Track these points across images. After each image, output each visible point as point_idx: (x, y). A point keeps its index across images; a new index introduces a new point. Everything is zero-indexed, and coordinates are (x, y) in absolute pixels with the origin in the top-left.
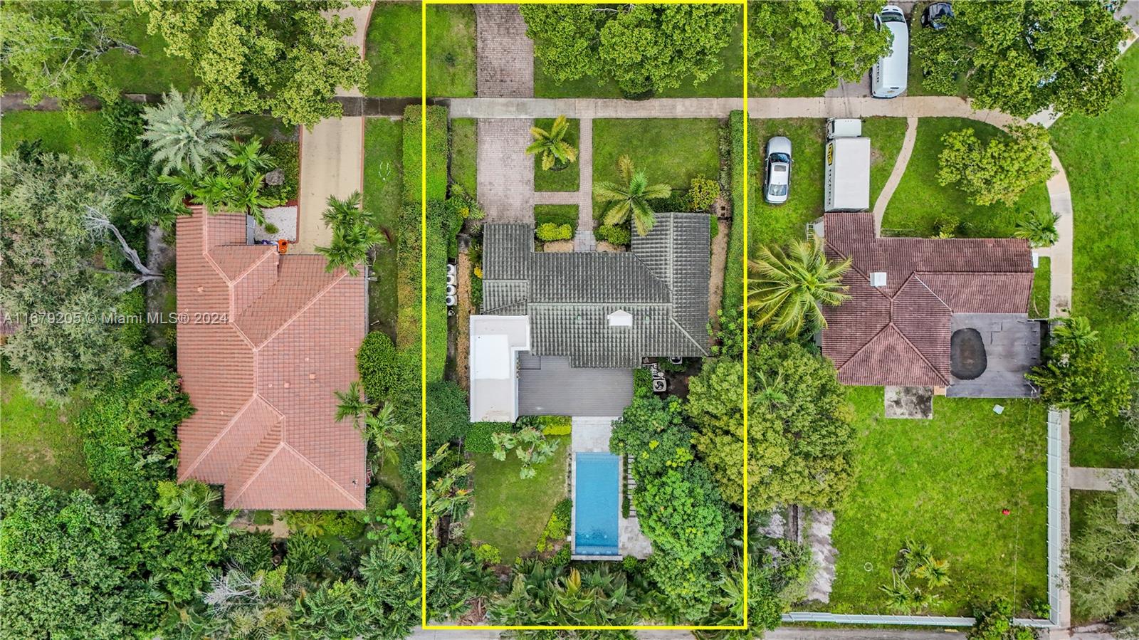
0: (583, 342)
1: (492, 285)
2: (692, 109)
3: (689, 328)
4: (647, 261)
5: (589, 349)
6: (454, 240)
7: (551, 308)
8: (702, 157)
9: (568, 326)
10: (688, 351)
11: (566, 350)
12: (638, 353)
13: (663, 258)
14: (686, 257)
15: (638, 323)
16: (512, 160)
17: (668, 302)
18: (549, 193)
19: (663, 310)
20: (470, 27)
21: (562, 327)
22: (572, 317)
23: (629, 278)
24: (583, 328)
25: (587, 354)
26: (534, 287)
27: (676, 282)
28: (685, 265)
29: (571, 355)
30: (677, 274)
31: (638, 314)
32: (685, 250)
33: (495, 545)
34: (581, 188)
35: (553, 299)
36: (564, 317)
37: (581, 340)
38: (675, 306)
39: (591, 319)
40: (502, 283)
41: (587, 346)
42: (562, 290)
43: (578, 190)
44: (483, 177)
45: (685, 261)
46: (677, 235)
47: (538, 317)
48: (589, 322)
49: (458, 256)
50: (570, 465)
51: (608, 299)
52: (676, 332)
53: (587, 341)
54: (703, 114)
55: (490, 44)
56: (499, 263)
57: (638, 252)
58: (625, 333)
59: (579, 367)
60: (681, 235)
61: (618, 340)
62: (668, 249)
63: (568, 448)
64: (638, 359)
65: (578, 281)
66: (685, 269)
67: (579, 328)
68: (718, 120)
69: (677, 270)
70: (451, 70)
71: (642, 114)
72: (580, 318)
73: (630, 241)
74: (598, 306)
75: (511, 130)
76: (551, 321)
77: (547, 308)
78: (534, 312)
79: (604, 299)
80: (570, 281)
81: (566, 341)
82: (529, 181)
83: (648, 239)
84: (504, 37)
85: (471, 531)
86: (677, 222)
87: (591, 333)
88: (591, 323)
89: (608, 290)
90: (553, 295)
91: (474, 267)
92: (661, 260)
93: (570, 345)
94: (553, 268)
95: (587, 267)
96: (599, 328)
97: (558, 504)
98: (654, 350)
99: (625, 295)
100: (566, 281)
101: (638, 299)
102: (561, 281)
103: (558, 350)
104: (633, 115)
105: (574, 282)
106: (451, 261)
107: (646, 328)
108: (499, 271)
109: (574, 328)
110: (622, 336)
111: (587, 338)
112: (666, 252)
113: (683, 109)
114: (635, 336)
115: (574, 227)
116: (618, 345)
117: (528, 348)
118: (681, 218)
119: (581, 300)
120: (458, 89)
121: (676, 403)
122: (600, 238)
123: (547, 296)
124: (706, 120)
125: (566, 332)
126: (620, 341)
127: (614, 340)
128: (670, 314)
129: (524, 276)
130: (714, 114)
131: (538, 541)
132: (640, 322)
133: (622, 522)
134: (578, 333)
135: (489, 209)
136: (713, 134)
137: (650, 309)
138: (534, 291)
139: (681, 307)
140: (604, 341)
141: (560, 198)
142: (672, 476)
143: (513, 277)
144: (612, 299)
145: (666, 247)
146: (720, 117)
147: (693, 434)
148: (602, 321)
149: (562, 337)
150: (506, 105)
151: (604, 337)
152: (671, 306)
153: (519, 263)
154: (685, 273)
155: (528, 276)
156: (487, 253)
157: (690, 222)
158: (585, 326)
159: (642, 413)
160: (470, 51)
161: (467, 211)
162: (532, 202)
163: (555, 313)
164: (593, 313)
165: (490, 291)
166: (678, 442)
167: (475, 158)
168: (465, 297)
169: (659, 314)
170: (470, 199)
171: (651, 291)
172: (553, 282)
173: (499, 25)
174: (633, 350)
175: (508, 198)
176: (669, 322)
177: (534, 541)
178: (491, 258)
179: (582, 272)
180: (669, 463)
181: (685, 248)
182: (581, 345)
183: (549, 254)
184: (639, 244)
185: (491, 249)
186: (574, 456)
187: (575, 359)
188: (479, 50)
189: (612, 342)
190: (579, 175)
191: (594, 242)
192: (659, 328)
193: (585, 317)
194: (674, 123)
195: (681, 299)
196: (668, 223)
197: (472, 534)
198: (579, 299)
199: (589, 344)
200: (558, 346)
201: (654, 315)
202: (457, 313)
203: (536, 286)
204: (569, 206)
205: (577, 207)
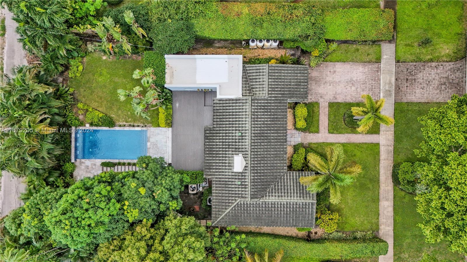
0: (223, 136)
1: (264, 70)
2: (385, 212)
3: (232, 213)
4: (281, 183)
5: (217, 141)
6: (296, 45)
7: (247, 113)
8: (352, 219)
9: (234, 126)
10: (216, 211)
11: (217, 124)
12: (214, 175)
13: (283, 194)
14: (284, 210)
15: (235, 176)
16: (351, 87)
17: (251, 198)
18: (327, 112)
19: (246, 194)
20: (447, 57)
21: (233, 121)
22: (240, 129)
23: (269, 169)
24: (233, 136)
25: (214, 139)
26: (263, 101)
27: (265, 204)
28: (278, 210)
29: (214, 127)
30: (272, 204)
31: (242, 176)
32: (288, 210)
33: (83, 74)
34: (331, 135)
35: (254, 115)
36: (240, 123)
37: (224, 135)
38: (248, 203)
39: (239, 142)
40: (266, 78)
41: (220, 139)
42: (260, 121)
43: (329, 133)
44: (339, 67)
45: (281, 210)
46: (299, 204)
47: (241, 104)
48: (237, 141)
49: (284, 48)
50: (138, 126)
51: (253, 155)
52: (229, 203)
53: (223, 139)
54: (382, 220)
55: (433, 72)
56: (280, 76)
57: (287, 176)
58: (229, 166)
59: (205, 133)
60: (299, 207)
61: (224, 161)
62: (289, 198)
63: (150, 125)
64: (210, 175)
65: (266, 133)
66: (275, 210)
67: (232, 133)
68: (378, 230)
69: (275, 204)
70: (416, 44)
71: (382, 178)
72: (240, 134)
73: (294, 170)
74: (248, 148)
75: (372, 86)
76: (237, 114)
77: (247, 110)
78: (244, 101)
79: (253, 152)
80: (267, 127)
81: (223, 124)
82: (336, 99)
83: (296, 184)
84: (439, 81)
85: (92, 57)
86: (309, 204)
87: (229, 142)
88: (236, 142)
89: (260, 155)
90: (257, 115)
91: (277, 60)
92: (281, 193)
93: (220, 127)
94: (276, 115)
95: (276, 139)
96: (232, 148)
97: (111, 118)
98: (216, 187)
99: (256, 167)
100: (266, 124)
101: (253, 176)
102: (267, 121)
103: (217, 118)
104: (382, 171)
105: (266, 130)
106: (281, 43)
107: (232, 182)
108: (274, 76)
109: (233, 130)
110: (227, 165)
111: (226, 139)
112: (288, 196)
113: (386, 206)
114: (227, 174)
115: (304, 130)
116: (221, 161)
117: (219, 97)
118: (312, 208)
119: (253, 135)
120: (402, 49)
121: (176, 206)
122: (296, 148)
123: (256, 110)
124: (378, 222)
125: (230, 124)
126: (223, 163)
127: (224, 159)
128: (242, 199)
129: (271, 94)
130: (382, 227)
131: (85, 104)
132: (237, 177)
133: (99, 162)
134: (229, 133)
135: (317, 70)
136: (368, 226)
137: (246, 185)
138: (260, 101)
139: (247, 207)
140: (223, 151)
141: (324, 120)
142: (114, 207)
143: (270, 86)
144: (254, 158)
145: (291, 197)
146: (380, 232)
147: (151, 220)
148: (237, 150)
149: (226, 121)
150: (390, 83)
151: (226, 151)
152: (248, 200)
153: (280, 91)
154: (272, 210)
155: (270, 97)
156: (287, 67)
157: (309, 214)
158: (234, 138)
159: (167, 182)
160: (429, 57)
161: (316, 55)
162: (321, 101)
163: (243, 117)
164: (243, 144)
165: (260, 69)
166: (143, 210)
167: (353, 61)
168: (256, 53)
169: (242, 191)
170: (324, 57)
171: (259, 185)
172: (266, 115)
173: (447, 78)
174: (217, 172)
175: (324, 84)
176: (237, 199)
177: (86, 101)
178: (283, 70)
179: (273, 136)
180: (127, 203)
181: (290, 210)
182: (221, 135)
183: (286, 112)
184: (293, 176)
185: (290, 70)
186: (144, 129)
187: (211, 130)
188: (429, 64)
189: (223, 157)
190: (340, 133)
191: (293, 143)
192: (233, 191)
193: (241, 138)
194: (376, 200)
195: (253, 207)
196: (308, 198)
197: (90, 58)
198: (254, 133)
199: (221, 141)
200: (220, 118)
201: (242, 188)
202: (244, 48)
203: (263, 103)
204: (318, 126)
205: (318, 132)
